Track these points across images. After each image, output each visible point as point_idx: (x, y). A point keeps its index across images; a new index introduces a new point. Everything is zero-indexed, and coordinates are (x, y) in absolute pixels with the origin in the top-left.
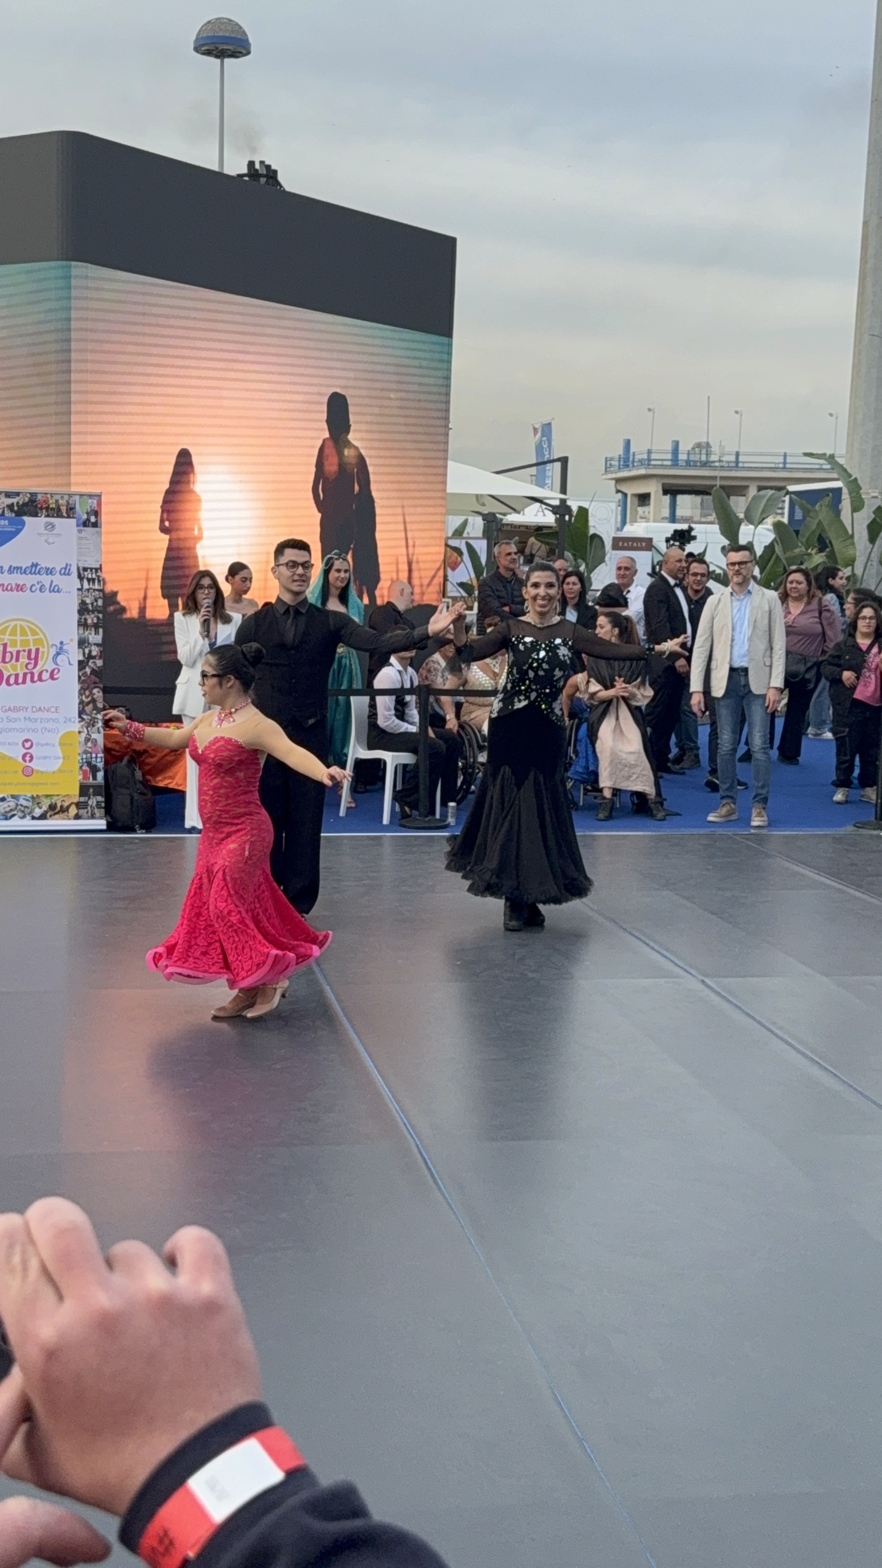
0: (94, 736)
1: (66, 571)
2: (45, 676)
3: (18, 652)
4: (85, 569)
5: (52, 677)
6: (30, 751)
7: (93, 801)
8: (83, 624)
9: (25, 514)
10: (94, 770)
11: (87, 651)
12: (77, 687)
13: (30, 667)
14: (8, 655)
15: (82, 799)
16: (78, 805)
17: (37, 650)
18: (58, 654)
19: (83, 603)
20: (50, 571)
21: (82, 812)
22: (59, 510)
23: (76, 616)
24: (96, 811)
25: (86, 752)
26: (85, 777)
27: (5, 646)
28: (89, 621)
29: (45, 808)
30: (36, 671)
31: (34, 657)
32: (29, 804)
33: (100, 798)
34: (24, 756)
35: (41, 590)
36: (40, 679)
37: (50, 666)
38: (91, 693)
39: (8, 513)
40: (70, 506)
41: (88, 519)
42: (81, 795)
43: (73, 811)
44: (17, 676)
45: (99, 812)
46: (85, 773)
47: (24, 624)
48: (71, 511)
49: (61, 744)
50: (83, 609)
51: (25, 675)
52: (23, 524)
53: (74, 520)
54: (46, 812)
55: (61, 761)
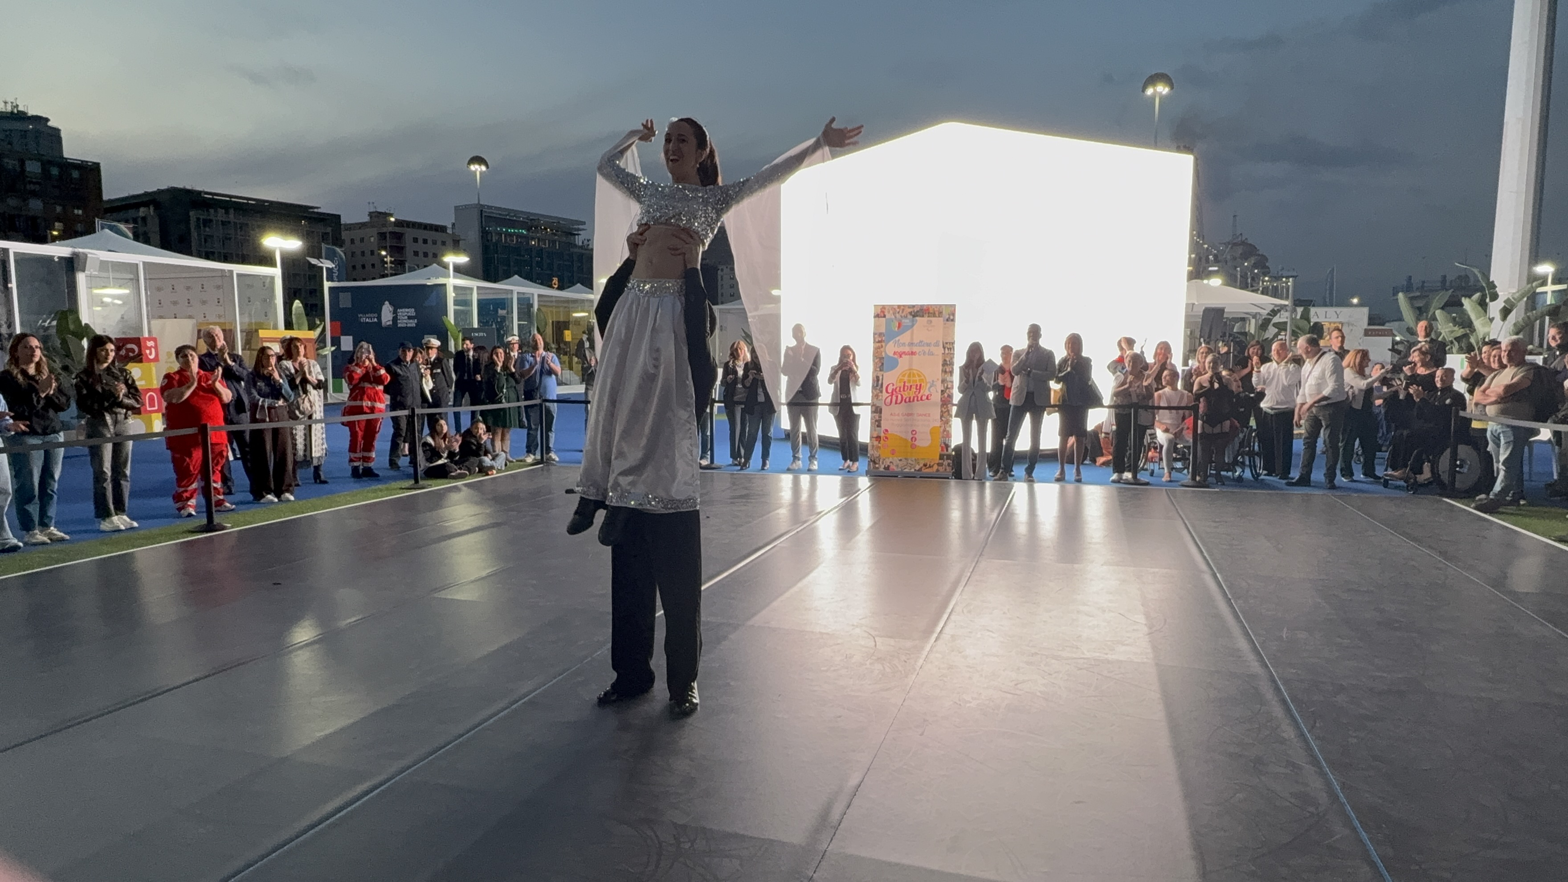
0: (947, 429)
1: (937, 344)
2: (924, 398)
3: (911, 386)
4: (947, 343)
5: (927, 398)
6: (916, 436)
7: (946, 463)
8: (944, 372)
9: (917, 316)
10: (947, 446)
11: (946, 385)
12: (940, 403)
13: (917, 393)
14: (906, 388)
15: (941, 461)
16: (939, 464)
17: (921, 385)
18: (931, 387)
19: (945, 360)
20: (929, 345)
21: (940, 468)
22: (935, 313)
23: (941, 367)
24: (947, 468)
25: (943, 437)
26: (942, 450)
27: (905, 382)
28: (948, 370)
29: (921, 465)
30: (920, 396)
31: (919, 388)
32: (913, 463)
33: (949, 461)
34: (912, 438)
35: (924, 354)
36: (921, 399)
37: (927, 393)
38: (947, 407)
39: (910, 317)
40: (941, 311)
41: (949, 318)
42: (940, 459)
43: (936, 467)
44: (910, 398)
45: (949, 469)
46: (942, 448)
47: (915, 372)
48: (940, 314)
49: (930, 433)
50: (945, 364)
51: (914, 397)
52: (917, 321)
53: (941, 319)
54: (921, 468)
55: (930, 442)
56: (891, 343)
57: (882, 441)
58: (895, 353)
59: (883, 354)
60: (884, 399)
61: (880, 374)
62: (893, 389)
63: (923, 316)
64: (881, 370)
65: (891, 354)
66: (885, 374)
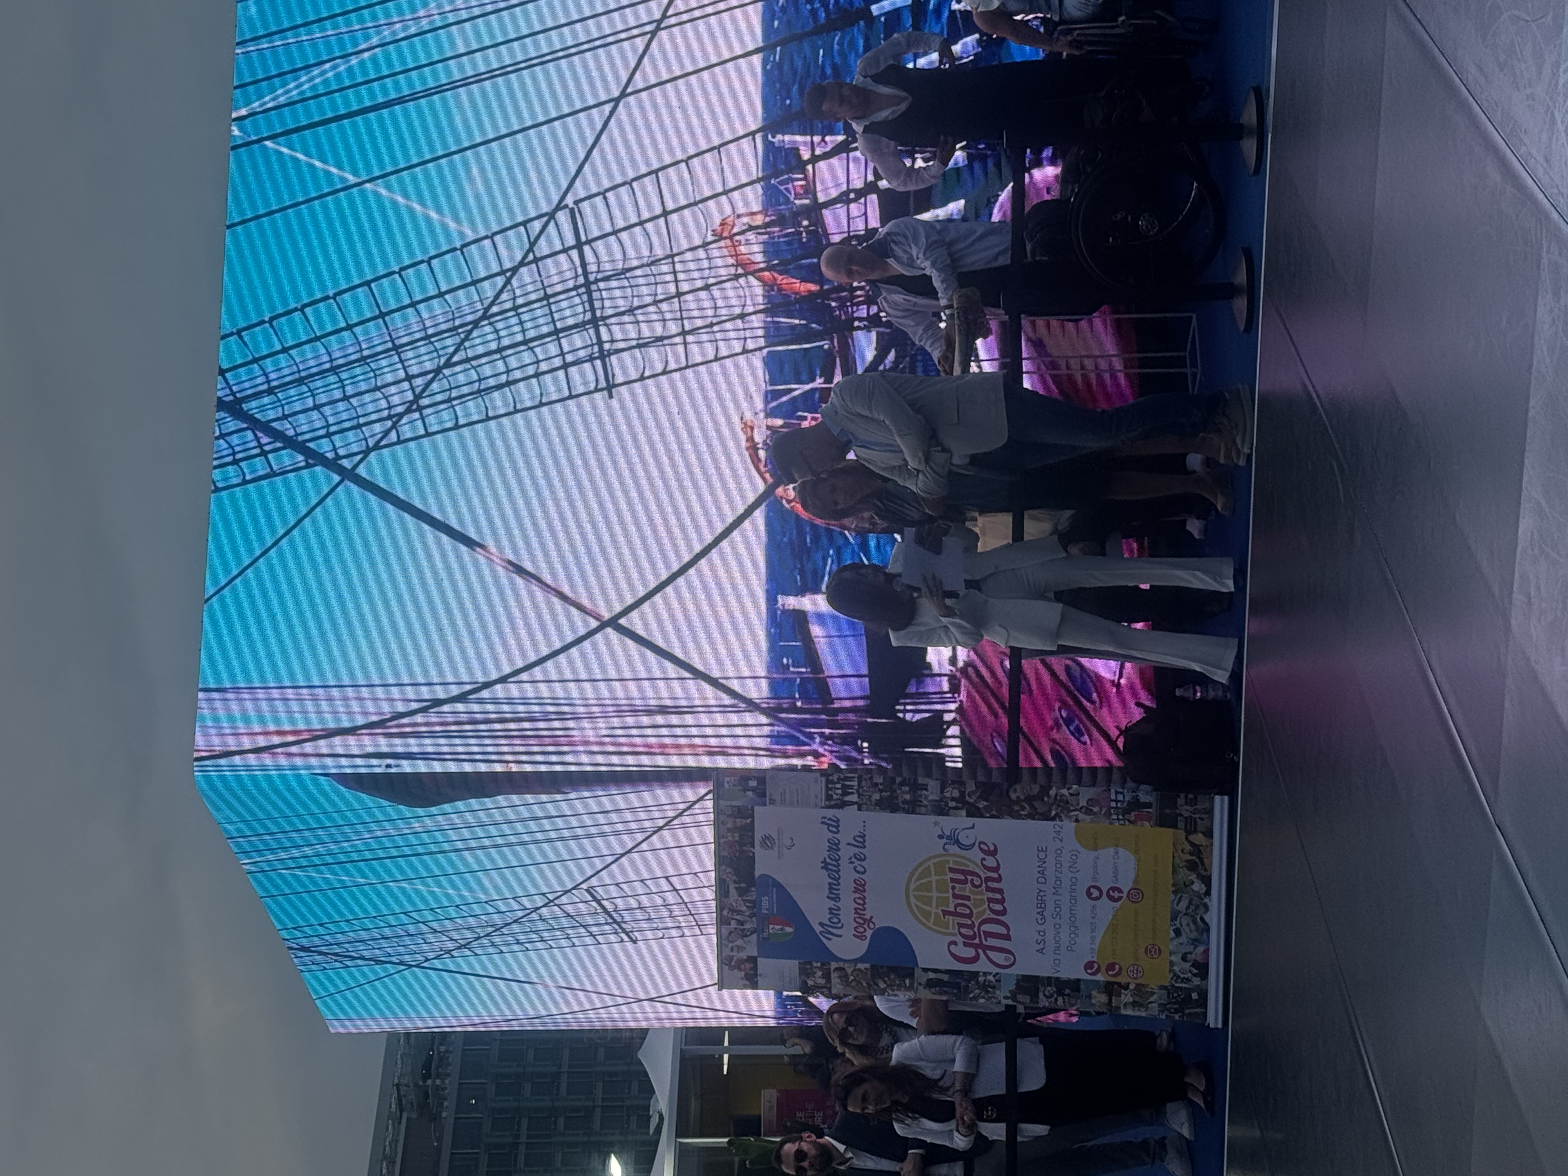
0: (1083, 803)
1: (834, 825)
2: (991, 862)
4: (829, 798)
5: (993, 853)
6: (1105, 891)
7: (1185, 810)
9: (753, 873)
10: (1136, 805)
11: (952, 804)
12: (1007, 823)
15: (1181, 824)
16: (1191, 830)
17: (952, 870)
19: (880, 804)
20: (834, 846)
21: (1201, 826)
22: (742, 828)
24: (1199, 807)
25: (1108, 815)
26: (1147, 818)
28: (907, 797)
29: (1193, 877)
30: (984, 874)
31: (964, 875)
32: (1186, 898)
33: (1181, 801)
35: (861, 860)
36: (996, 869)
37: (976, 855)
38: (1016, 802)
39: (753, 896)
41: (754, 790)
42: (1175, 826)
43: (1199, 838)
45: (1202, 803)
46: (1141, 819)
48: (745, 813)
49: (1095, 849)
50: (890, 805)
51: (989, 889)
52: (765, 877)
53: (756, 806)
55: (1121, 850)
56: (833, 945)
57: (1122, 979)
58: (861, 937)
59: (861, 966)
60: (996, 970)
61: (923, 978)
62: (965, 944)
63: (753, 859)
64: (911, 975)
65: (863, 946)
66: (922, 965)
